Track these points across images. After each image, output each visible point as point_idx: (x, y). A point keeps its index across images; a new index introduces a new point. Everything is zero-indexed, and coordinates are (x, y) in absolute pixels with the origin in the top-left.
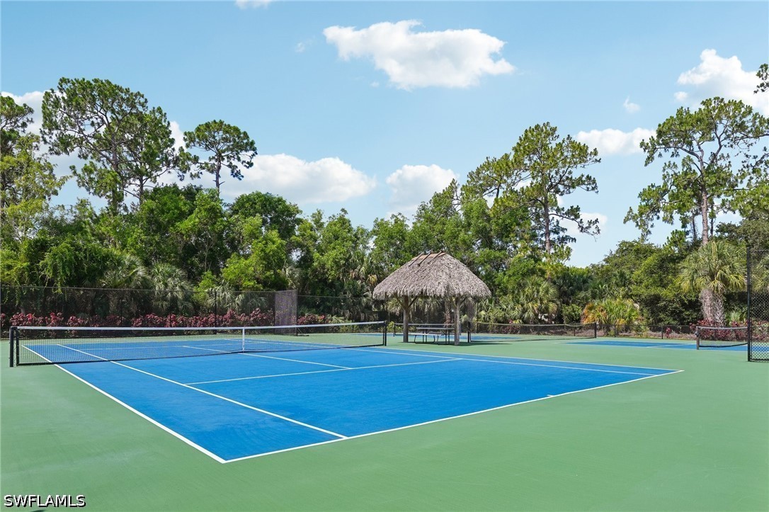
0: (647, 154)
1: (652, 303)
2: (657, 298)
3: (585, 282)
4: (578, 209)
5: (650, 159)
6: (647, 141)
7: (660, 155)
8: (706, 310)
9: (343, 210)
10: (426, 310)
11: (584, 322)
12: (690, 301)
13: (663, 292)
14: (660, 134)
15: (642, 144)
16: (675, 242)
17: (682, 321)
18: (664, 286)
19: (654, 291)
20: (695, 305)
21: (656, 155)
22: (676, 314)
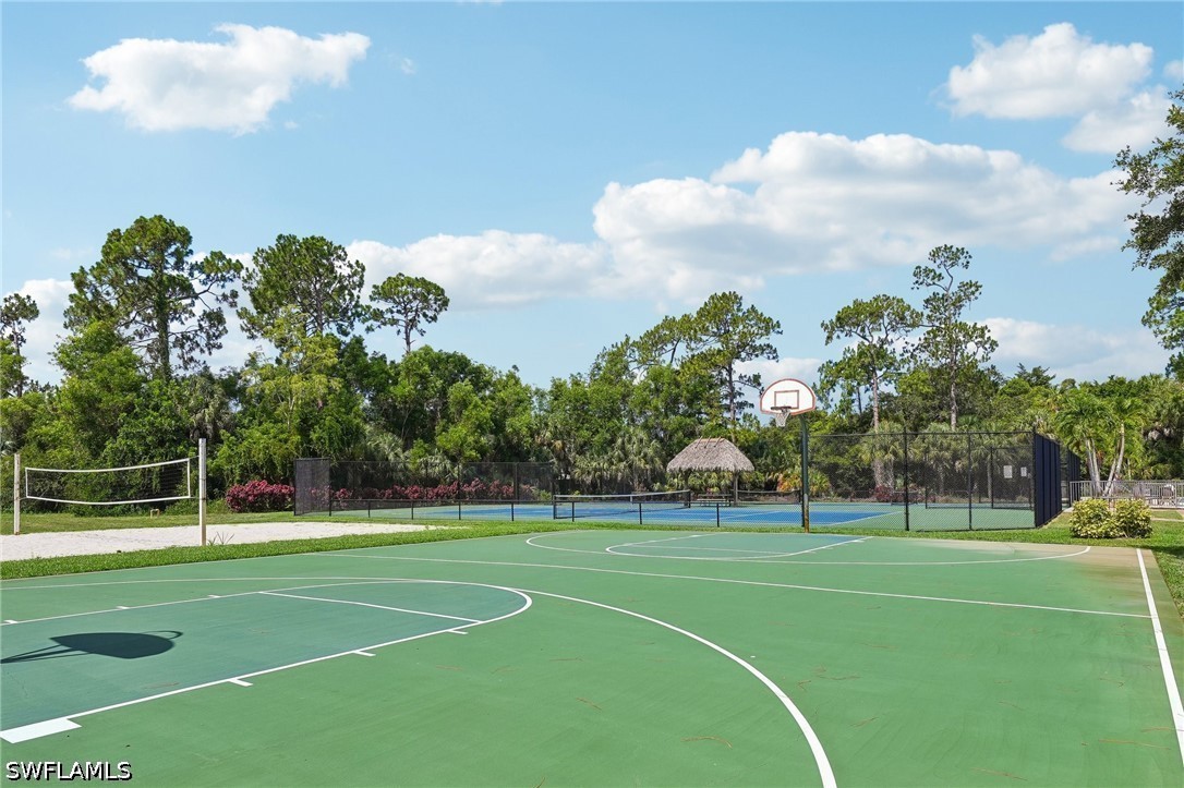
0: (826, 334)
1: (831, 471)
2: (836, 466)
3: (761, 448)
4: (759, 376)
5: (829, 338)
6: (827, 322)
7: (838, 337)
8: (878, 478)
9: (515, 367)
10: (619, 479)
11: (779, 489)
12: (863, 469)
13: (841, 461)
14: (839, 319)
15: (822, 325)
16: (843, 410)
17: (856, 486)
18: (841, 455)
19: (832, 459)
20: (868, 472)
21: (834, 337)
22: (852, 481)
